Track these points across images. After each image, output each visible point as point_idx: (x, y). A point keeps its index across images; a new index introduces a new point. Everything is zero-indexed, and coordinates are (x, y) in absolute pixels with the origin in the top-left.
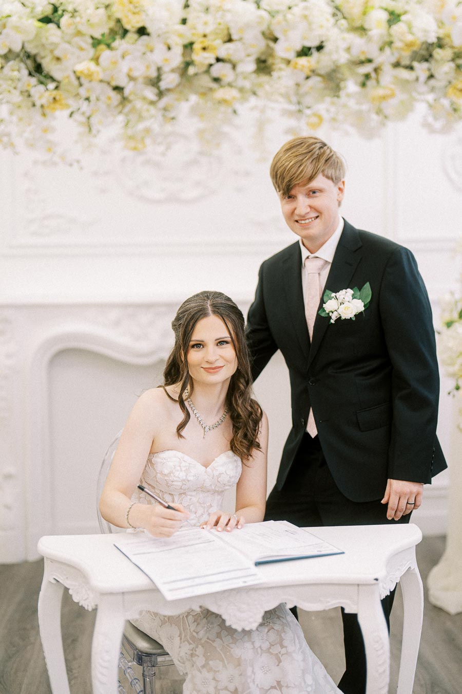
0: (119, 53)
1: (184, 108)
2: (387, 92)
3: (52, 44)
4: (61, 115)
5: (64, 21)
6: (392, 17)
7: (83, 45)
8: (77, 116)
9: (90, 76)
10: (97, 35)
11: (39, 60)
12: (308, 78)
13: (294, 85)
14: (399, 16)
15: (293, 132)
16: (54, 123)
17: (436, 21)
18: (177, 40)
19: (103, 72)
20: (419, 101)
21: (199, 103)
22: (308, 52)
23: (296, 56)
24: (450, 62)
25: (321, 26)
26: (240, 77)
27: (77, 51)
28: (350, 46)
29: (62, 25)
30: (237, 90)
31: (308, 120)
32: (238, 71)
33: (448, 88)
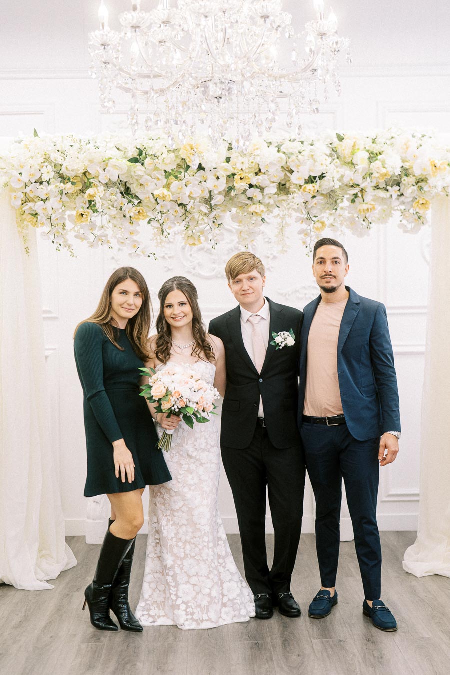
0: (184, 182)
1: (228, 217)
2: (372, 207)
3: (138, 176)
4: (143, 223)
5: (147, 162)
6: (372, 156)
7: (160, 177)
8: (154, 223)
9: (164, 198)
10: (169, 170)
11: (128, 185)
12: (314, 197)
13: (304, 203)
14: (377, 155)
15: (305, 233)
16: (138, 228)
17: (401, 159)
18: (223, 174)
19: (173, 194)
20: (395, 210)
21: (240, 213)
22: (314, 180)
23: (305, 183)
24: (414, 186)
25: (322, 164)
26: (267, 198)
27: (155, 181)
28: (343, 176)
29: (145, 164)
30: (265, 206)
31: (315, 226)
32: (265, 194)
33: (415, 203)
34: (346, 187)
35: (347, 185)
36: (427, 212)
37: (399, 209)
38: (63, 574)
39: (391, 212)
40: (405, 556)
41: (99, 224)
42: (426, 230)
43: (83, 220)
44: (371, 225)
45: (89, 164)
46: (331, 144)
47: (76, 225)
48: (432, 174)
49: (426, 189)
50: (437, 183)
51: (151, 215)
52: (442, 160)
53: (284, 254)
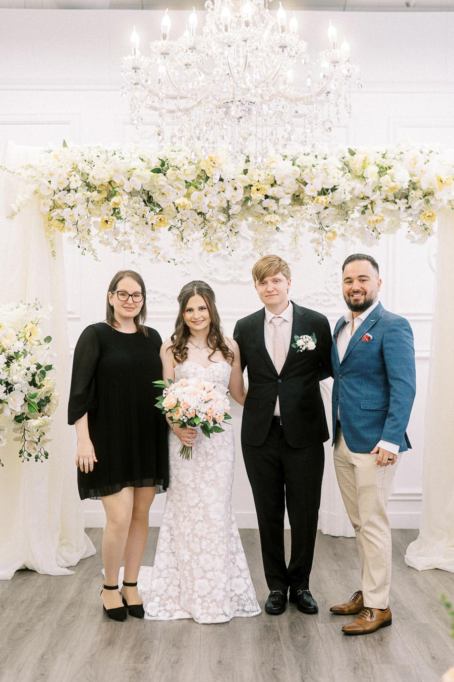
0: (203, 192)
1: (244, 226)
2: (381, 218)
3: (160, 185)
4: (164, 229)
5: (169, 172)
6: (382, 170)
7: (180, 186)
8: (174, 230)
9: (184, 206)
10: (189, 180)
11: (150, 194)
12: (326, 208)
13: (316, 213)
14: (386, 169)
15: (317, 242)
16: (159, 235)
17: (409, 174)
18: (241, 185)
19: (193, 204)
20: (403, 221)
21: (255, 222)
22: (326, 192)
23: (318, 195)
24: (421, 199)
25: (334, 178)
26: (281, 208)
27: (176, 191)
28: (353, 189)
29: (167, 175)
30: (279, 216)
31: (327, 235)
32: (280, 204)
33: (421, 215)
34: (357, 199)
35: (357, 197)
36: (433, 224)
37: (407, 220)
38: (82, 562)
39: (399, 223)
40: (407, 551)
41: (122, 230)
42: (432, 240)
43: (108, 226)
44: (379, 235)
45: (114, 173)
46: (343, 158)
47: (100, 231)
48: (437, 188)
49: (432, 202)
50: (442, 196)
51: (172, 223)
52: (448, 175)
53: (296, 261)
